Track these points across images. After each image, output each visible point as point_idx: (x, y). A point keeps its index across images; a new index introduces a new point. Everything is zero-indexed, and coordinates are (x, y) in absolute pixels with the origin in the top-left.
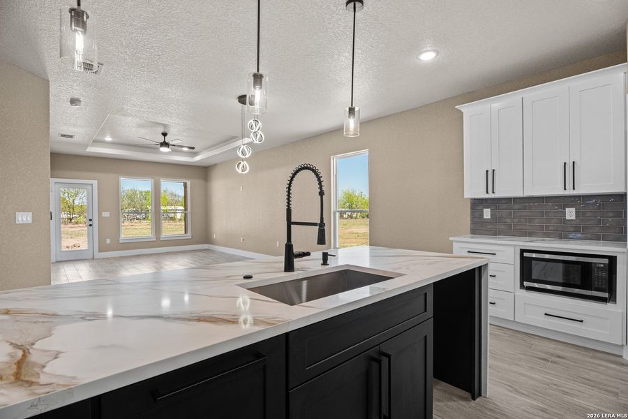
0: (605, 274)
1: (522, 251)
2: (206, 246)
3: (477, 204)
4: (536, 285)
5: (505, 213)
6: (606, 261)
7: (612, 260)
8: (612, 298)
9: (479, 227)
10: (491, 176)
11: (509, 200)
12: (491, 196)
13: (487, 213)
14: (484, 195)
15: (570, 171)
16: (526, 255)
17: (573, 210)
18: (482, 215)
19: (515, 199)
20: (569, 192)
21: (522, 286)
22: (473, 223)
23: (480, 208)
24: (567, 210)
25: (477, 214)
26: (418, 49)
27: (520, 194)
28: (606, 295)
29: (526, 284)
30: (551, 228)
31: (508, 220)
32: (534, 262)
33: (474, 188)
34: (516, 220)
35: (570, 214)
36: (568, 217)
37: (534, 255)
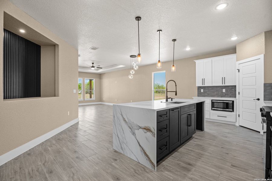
0: (231, 105)
1: (212, 100)
2: (100, 103)
3: (199, 88)
4: (215, 109)
5: (207, 90)
6: (232, 102)
7: (233, 101)
8: (233, 111)
9: (200, 94)
10: (203, 81)
11: (208, 87)
12: (203, 86)
13: (202, 91)
14: (201, 85)
15: (224, 79)
16: (213, 101)
17: (225, 89)
18: (201, 91)
19: (210, 86)
20: (224, 85)
21: (212, 109)
22: (198, 93)
23: (200, 89)
24: (223, 89)
25: (199, 91)
26: (185, 47)
27: (211, 85)
28: (232, 110)
29: (213, 109)
30: (219, 94)
31: (208, 92)
32: (215, 103)
33: (199, 84)
34: (210, 92)
35: (224, 90)
36: (223, 92)
37: (215, 101)
